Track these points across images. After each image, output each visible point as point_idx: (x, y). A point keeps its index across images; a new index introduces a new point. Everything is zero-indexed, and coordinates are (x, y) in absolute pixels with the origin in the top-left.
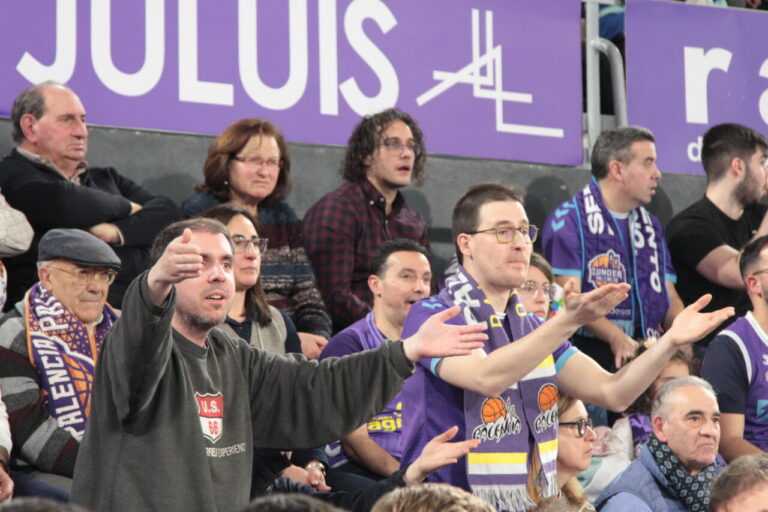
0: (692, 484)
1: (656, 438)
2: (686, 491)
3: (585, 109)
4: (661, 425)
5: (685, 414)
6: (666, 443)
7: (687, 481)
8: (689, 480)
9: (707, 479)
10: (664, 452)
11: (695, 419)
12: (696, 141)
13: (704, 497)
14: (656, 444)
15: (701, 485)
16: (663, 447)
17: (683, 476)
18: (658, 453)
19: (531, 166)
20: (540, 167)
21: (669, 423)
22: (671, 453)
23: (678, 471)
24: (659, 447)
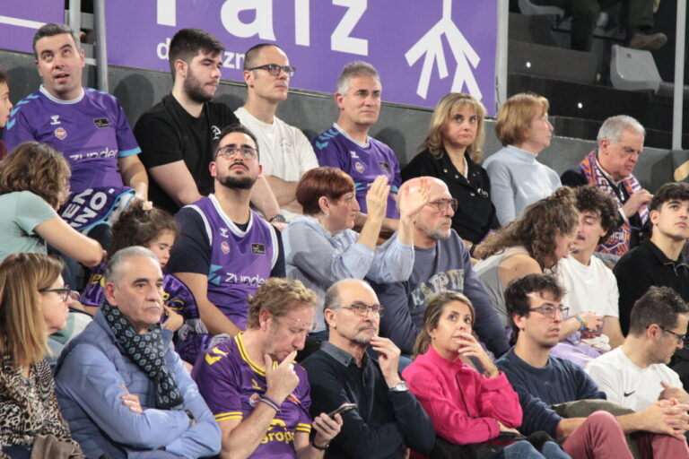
0: (139, 342)
1: (108, 304)
2: (134, 349)
3: (67, 7)
4: (112, 291)
5: (132, 281)
6: (116, 308)
7: (135, 340)
8: (136, 339)
9: (152, 338)
10: (114, 316)
11: (141, 286)
12: (165, 42)
13: (151, 353)
14: (108, 309)
15: (147, 342)
16: (114, 311)
17: (131, 336)
18: (109, 316)
19: (16, 54)
20: (25, 56)
21: (119, 290)
22: (122, 315)
23: (127, 331)
24: (110, 312)
